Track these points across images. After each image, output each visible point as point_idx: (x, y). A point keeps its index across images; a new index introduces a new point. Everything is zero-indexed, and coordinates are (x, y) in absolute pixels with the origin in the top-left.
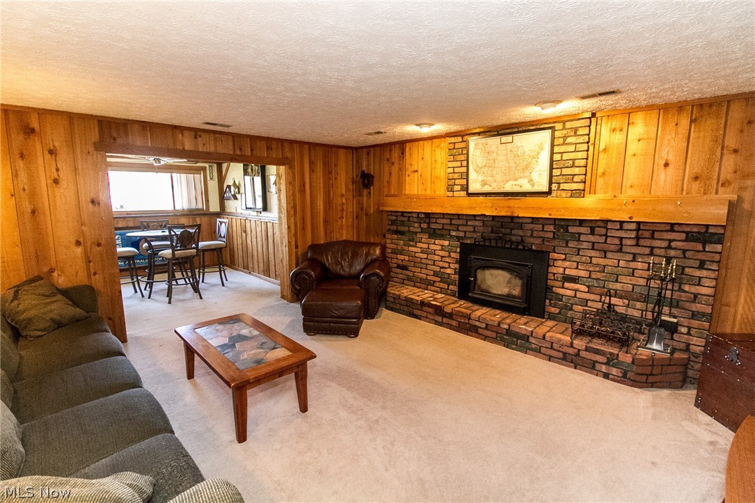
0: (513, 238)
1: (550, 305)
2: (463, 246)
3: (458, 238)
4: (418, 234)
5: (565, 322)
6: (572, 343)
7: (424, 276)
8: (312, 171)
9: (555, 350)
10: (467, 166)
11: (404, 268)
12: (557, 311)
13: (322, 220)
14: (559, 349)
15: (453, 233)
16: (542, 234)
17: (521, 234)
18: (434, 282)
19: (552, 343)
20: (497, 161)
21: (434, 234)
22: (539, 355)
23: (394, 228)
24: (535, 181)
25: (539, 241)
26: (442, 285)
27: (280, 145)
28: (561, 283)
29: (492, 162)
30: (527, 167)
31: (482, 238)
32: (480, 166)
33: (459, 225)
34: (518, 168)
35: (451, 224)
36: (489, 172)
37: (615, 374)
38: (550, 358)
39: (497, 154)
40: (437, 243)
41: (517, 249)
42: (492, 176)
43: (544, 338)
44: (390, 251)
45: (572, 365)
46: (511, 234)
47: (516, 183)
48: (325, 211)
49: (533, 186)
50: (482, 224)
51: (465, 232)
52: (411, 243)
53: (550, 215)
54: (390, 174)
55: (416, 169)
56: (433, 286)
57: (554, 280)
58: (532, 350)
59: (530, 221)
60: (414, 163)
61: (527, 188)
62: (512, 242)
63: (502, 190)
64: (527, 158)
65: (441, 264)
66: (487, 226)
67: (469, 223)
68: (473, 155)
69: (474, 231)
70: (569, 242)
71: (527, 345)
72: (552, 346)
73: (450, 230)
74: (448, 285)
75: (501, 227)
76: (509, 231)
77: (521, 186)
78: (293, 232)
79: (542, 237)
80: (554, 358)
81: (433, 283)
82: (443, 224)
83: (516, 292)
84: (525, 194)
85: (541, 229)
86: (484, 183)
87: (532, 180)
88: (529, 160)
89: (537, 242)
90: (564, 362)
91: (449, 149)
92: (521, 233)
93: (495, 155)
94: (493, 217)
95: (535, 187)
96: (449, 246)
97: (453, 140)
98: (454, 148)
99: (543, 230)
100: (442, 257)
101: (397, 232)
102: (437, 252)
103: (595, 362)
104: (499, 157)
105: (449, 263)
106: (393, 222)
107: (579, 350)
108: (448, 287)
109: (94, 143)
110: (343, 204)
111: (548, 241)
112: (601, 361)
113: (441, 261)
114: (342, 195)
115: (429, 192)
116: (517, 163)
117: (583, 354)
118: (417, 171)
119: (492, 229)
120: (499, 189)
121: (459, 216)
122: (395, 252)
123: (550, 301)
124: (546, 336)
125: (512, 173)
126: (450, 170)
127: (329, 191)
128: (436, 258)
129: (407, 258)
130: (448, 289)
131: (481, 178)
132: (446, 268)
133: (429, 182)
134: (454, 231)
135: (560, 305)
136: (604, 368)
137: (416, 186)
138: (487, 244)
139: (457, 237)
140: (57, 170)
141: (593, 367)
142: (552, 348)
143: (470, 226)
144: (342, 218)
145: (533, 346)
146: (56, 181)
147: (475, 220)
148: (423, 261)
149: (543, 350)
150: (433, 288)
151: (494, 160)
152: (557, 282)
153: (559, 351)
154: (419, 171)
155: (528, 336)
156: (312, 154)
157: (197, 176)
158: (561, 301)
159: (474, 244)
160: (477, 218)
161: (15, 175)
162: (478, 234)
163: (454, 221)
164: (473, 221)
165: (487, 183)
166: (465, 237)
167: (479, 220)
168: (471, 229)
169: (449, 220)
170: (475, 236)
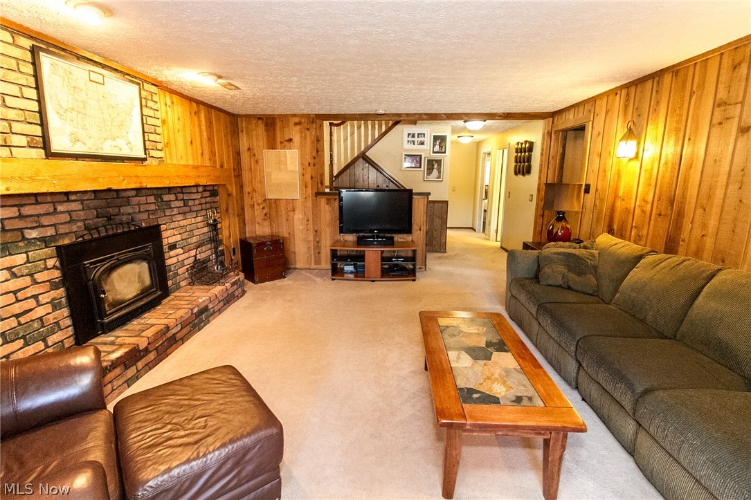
0: (124, 218)
2: (62, 252)
3: (45, 241)
10: (41, 101)
15: (33, 234)
16: (147, 207)
17: (130, 211)
24: (132, 144)
25: (145, 216)
28: (169, 254)
31: (86, 228)
32: (64, 107)
33: (39, 216)
34: (113, 124)
36: (80, 121)
39: (87, 95)
41: (129, 232)
42: (85, 128)
46: (120, 214)
47: (114, 143)
49: (131, 150)
50: (80, 207)
51: (56, 226)
59: (134, 193)
62: (123, 225)
63: (100, 152)
64: (122, 112)
65: (19, 306)
66: (89, 208)
67: (60, 208)
69: (71, 221)
70: (166, 211)
73: (21, 230)
74: (44, 340)
75: (108, 207)
76: (116, 210)
77: (120, 149)
79: (147, 211)
84: (123, 159)
85: (145, 202)
86: (75, 139)
87: (129, 142)
88: (124, 116)
92: (129, 209)
93: (83, 93)
94: (95, 192)
96: (27, 263)
100: (18, 290)
105: (37, 297)
111: (152, 214)
113: (17, 300)
116: (112, 116)
119: (97, 211)
120: (97, 149)
121: (36, 197)
125: (108, 128)
131: (68, 129)
132: (31, 310)
134: (31, 228)
138: (95, 236)
139: (41, 240)
143: (62, 213)
147: (68, 201)
151: (83, 102)
159: (77, 242)
160: (73, 197)
162: (79, 224)
163: (27, 211)
164: (66, 204)
165: (79, 138)
166: (58, 236)
167: (75, 201)
168: (66, 218)
169: (16, 209)
170: (74, 228)
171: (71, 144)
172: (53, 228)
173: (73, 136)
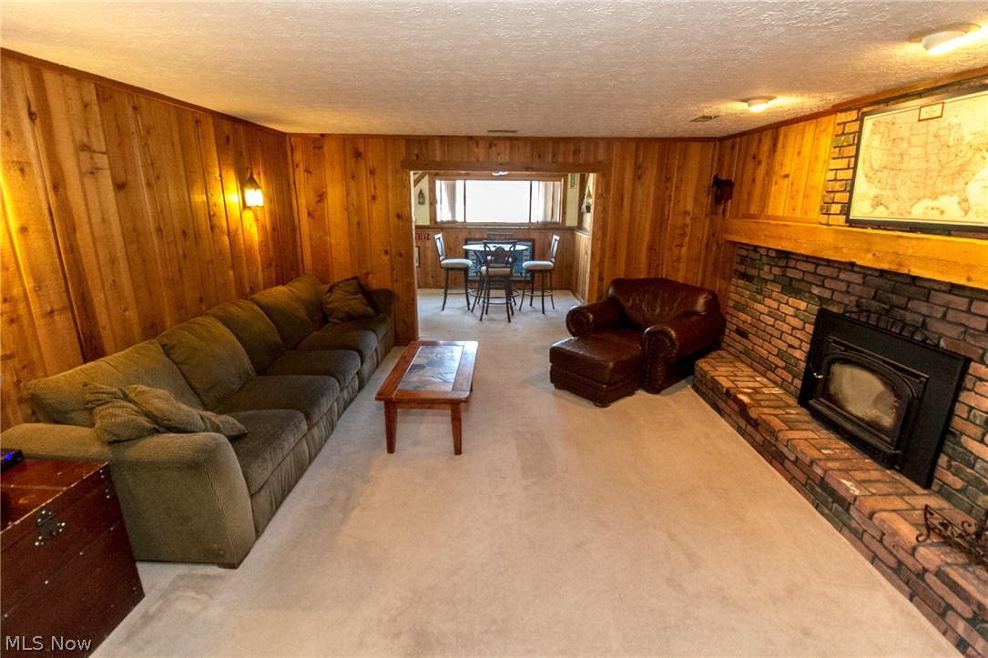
0: (909, 317)
1: (949, 467)
2: (823, 314)
3: (821, 300)
4: (769, 283)
5: (969, 512)
6: (914, 549)
7: (764, 353)
8: (638, 177)
9: (885, 548)
10: (855, 169)
11: (743, 334)
12: (959, 484)
13: (645, 248)
14: (891, 548)
15: (816, 291)
16: (964, 318)
17: (925, 311)
18: (777, 367)
19: (884, 534)
20: (906, 158)
21: (791, 288)
22: (859, 543)
23: (742, 268)
24: (972, 202)
25: (954, 332)
26: (785, 374)
27: (592, 147)
28: (979, 431)
29: (898, 159)
30: (960, 171)
31: (857, 306)
32: (875, 167)
33: (826, 277)
34: (942, 174)
35: (815, 273)
36: (890, 181)
37: (979, 651)
38: (874, 559)
39: (909, 142)
40: (790, 303)
41: (911, 341)
42: (894, 188)
43: (871, 516)
44: (731, 304)
45: (907, 589)
46: (906, 308)
47: (935, 204)
48: (653, 232)
49: (966, 212)
50: (860, 281)
51: (833, 291)
52: (758, 296)
53: (969, 279)
54: (754, 180)
55: (786, 173)
56: (773, 372)
57: (967, 419)
58: (850, 529)
59: (944, 288)
60: (787, 161)
61: (954, 215)
62: (905, 325)
63: (907, 218)
64: (965, 148)
65: (790, 340)
66: (868, 286)
67: (842, 276)
68: (868, 146)
69: (847, 292)
71: (845, 517)
72: (881, 538)
73: (811, 283)
74: (794, 377)
75: (893, 292)
76: (903, 301)
77: (942, 212)
78: (598, 260)
79: (962, 325)
80: (881, 561)
81: (772, 368)
82: (804, 272)
83: (888, 420)
84: (947, 230)
85: (964, 308)
86: (878, 202)
87: (966, 200)
88: (969, 155)
89: (949, 334)
90: (895, 577)
91: (837, 136)
92: (925, 309)
93: (905, 145)
95: (970, 214)
96: (805, 311)
97: (842, 117)
98: (843, 134)
99: (968, 311)
100: (794, 328)
101: (745, 276)
102: (790, 319)
103: (949, 607)
104: (911, 150)
105: (802, 341)
106: (743, 260)
107: (925, 570)
108: (793, 380)
109: (402, 162)
110: (686, 225)
111: (973, 336)
112: (959, 610)
113: (791, 335)
114: (686, 213)
115: (798, 214)
116: (943, 162)
117: (930, 578)
118: (787, 176)
119: (876, 292)
120: (901, 214)
121: (829, 263)
122: (737, 307)
123: (949, 461)
124: (876, 515)
125: (930, 182)
126: (831, 175)
127: (663, 206)
128: (786, 328)
129: (749, 319)
130: (792, 384)
131: (873, 191)
132: (795, 348)
133: (801, 194)
134: (817, 285)
135: (966, 474)
136: (961, 627)
137: (783, 202)
138: (863, 319)
139: (819, 297)
140: (375, 188)
141: (943, 615)
142: (881, 541)
143: (842, 281)
144: (682, 246)
145: (854, 524)
146: (374, 198)
147: (852, 272)
148: (769, 329)
149: (866, 537)
150: (772, 376)
151: (902, 155)
152: (972, 426)
153: (891, 553)
154: (791, 176)
155: (850, 504)
156: (641, 153)
157: (557, 183)
158: (972, 467)
159: (841, 317)
160: (856, 269)
161: (348, 193)
162: (852, 298)
163: (821, 270)
164: (848, 273)
165: (883, 201)
166: (830, 301)
167: (858, 272)
168: (843, 287)
169: (813, 266)
170: (846, 301)
171: (871, 209)
172: (831, 292)
173: (876, 200)
